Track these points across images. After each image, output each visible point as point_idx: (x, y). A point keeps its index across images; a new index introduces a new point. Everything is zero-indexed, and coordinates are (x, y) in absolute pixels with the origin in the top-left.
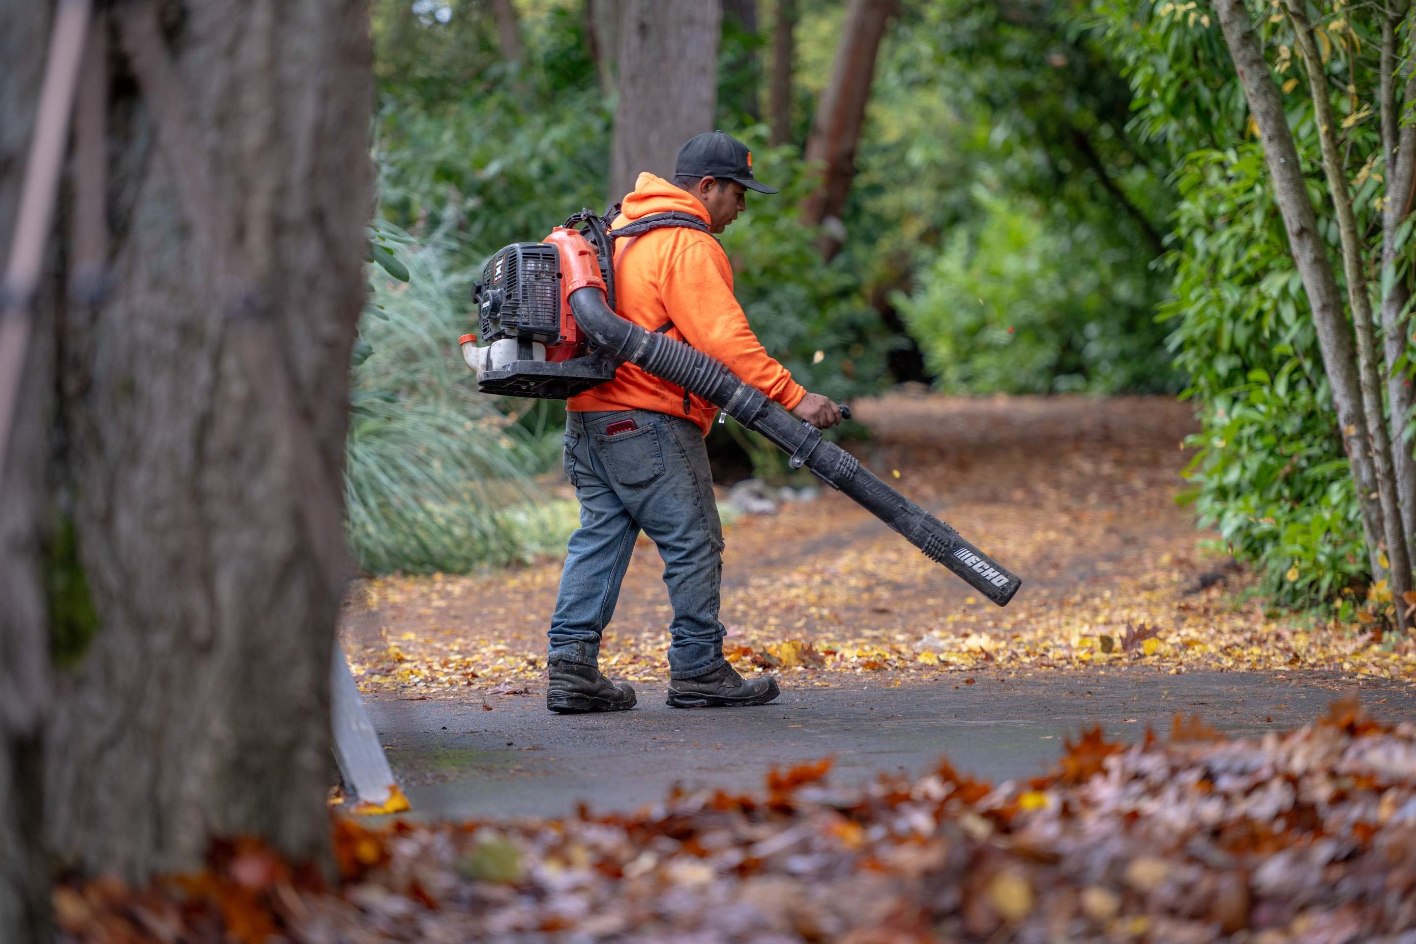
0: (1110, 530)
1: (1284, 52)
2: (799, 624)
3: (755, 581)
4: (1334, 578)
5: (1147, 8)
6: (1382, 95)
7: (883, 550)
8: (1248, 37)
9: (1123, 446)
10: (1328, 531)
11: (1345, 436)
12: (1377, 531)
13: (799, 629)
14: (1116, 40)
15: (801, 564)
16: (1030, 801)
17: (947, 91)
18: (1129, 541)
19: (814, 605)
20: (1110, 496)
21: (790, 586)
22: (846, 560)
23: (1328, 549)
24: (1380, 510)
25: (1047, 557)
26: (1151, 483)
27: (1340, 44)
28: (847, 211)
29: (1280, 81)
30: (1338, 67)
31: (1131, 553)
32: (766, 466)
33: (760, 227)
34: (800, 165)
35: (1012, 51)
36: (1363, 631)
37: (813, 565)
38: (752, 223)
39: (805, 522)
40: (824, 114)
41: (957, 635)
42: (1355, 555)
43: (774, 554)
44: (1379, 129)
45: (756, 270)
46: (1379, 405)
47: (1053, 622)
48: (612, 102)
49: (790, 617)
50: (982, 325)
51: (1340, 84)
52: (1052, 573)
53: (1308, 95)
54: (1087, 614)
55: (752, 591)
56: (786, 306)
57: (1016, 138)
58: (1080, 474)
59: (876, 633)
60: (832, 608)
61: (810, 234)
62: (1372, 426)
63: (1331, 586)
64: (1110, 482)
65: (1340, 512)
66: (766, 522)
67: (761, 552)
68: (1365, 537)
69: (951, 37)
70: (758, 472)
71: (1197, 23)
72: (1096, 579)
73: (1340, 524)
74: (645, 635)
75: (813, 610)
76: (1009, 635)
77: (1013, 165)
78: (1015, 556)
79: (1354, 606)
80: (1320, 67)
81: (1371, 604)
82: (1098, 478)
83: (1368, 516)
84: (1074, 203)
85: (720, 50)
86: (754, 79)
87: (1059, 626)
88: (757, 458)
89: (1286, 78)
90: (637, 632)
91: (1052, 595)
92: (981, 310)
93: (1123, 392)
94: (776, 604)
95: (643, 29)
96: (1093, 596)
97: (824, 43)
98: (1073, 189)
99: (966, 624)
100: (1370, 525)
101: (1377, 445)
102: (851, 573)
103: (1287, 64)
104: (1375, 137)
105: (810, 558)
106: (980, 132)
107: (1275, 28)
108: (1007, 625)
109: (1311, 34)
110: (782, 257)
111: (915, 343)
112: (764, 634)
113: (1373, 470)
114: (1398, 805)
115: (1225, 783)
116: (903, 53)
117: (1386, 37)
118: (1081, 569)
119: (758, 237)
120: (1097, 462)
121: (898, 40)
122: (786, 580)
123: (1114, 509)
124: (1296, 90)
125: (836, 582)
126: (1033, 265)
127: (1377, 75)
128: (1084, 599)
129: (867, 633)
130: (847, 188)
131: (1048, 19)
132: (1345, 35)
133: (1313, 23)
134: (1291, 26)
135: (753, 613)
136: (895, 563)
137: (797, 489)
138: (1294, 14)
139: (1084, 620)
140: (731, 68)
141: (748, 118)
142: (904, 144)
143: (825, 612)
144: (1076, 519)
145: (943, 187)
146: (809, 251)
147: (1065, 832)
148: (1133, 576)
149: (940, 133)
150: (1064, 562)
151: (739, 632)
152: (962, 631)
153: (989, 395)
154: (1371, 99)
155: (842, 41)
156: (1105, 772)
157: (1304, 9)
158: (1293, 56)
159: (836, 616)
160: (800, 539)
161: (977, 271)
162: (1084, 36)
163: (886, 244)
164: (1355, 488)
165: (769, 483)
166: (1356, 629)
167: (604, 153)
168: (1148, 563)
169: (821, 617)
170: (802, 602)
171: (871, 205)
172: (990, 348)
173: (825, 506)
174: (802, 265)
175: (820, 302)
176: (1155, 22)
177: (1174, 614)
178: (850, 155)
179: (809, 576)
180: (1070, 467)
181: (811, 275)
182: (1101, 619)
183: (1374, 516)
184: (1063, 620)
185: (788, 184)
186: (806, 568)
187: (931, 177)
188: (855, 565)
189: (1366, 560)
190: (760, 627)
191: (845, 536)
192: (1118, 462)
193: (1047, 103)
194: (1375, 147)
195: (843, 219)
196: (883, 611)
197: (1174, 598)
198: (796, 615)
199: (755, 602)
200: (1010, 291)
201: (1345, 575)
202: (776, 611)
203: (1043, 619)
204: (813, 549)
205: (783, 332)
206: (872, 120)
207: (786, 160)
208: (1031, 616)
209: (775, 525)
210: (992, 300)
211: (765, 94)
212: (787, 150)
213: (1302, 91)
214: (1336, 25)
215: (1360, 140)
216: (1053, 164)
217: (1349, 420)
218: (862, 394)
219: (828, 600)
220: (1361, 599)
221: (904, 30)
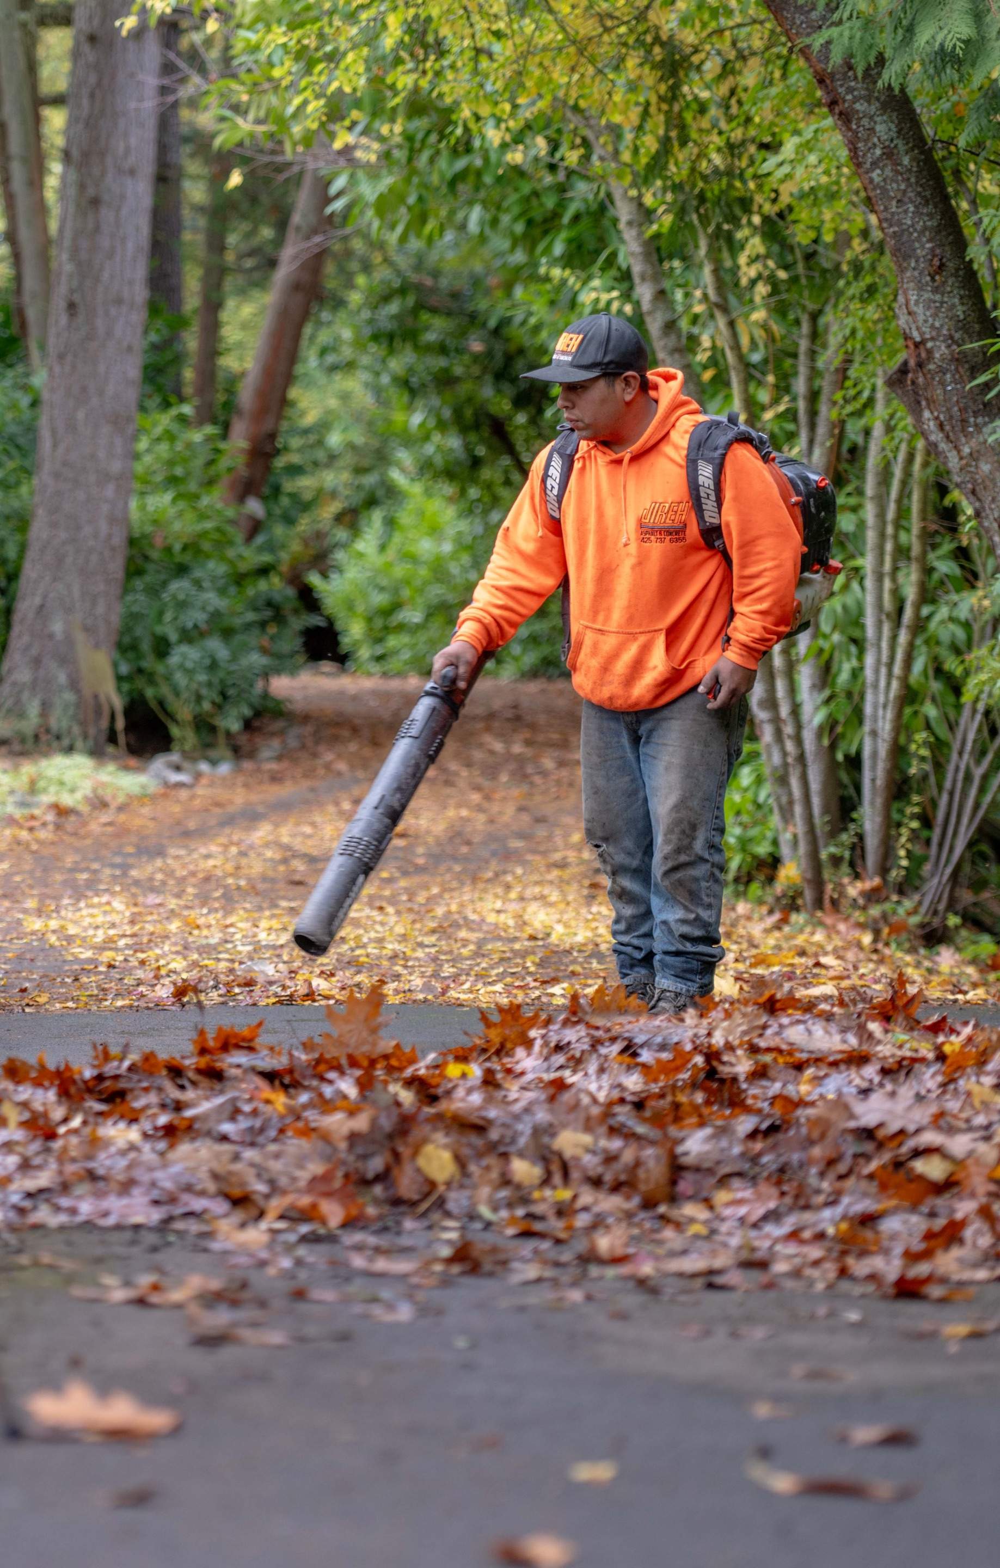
0: (521, 809)
1: (706, 342)
2: (217, 894)
3: (173, 851)
4: (743, 860)
5: (570, 296)
6: (800, 385)
7: (297, 824)
8: (670, 326)
9: (533, 727)
10: (738, 813)
11: (757, 721)
12: (786, 814)
13: (216, 899)
14: (537, 329)
15: (217, 835)
16: (454, 1070)
17: (364, 376)
18: (540, 820)
19: (231, 875)
20: (521, 776)
21: (208, 856)
22: (262, 832)
23: (737, 831)
24: (790, 794)
25: (459, 834)
26: (561, 764)
27: (759, 334)
28: (266, 490)
29: (699, 369)
30: (756, 358)
31: (541, 832)
32: (184, 738)
33: (181, 504)
34: (222, 445)
35: (430, 337)
36: (771, 912)
37: (229, 836)
38: (174, 501)
39: (221, 794)
40: (246, 395)
41: (372, 908)
42: (764, 837)
43: (192, 825)
44: (795, 419)
45: (177, 547)
46: (792, 690)
47: (466, 897)
48: (39, 379)
49: (208, 887)
50: (396, 606)
51: (758, 375)
52: (464, 850)
53: (728, 384)
54: (499, 890)
55: (170, 861)
56: (206, 584)
57: (432, 423)
58: (492, 752)
59: (293, 904)
60: (249, 879)
61: (230, 513)
62: (784, 711)
63: (740, 868)
64: (521, 761)
65: (750, 795)
66: (184, 794)
67: (178, 823)
68: (775, 820)
69: (371, 321)
70: (176, 746)
71: (620, 312)
72: (508, 856)
73: (750, 807)
74: (66, 901)
75: (230, 881)
76: (423, 909)
77: (429, 449)
78: (428, 832)
79: (763, 887)
80: (741, 357)
81: (779, 886)
82: (509, 757)
83: (778, 799)
84: (489, 486)
85: (146, 332)
86: (178, 359)
87: (472, 901)
88: (175, 731)
89: (705, 367)
90: (57, 898)
91: (464, 871)
92: (396, 590)
93: (533, 674)
94: (193, 874)
95: (72, 307)
96: (505, 872)
97: (244, 326)
98: (486, 473)
99: (381, 897)
100: (781, 808)
101: (789, 729)
102: (267, 845)
103: (708, 354)
104: (791, 427)
105: (227, 830)
106: (398, 417)
107: (695, 319)
108: (421, 898)
109: (731, 324)
110: (204, 534)
111: (330, 622)
112: (182, 903)
113: (785, 754)
114: (817, 1080)
115: (646, 1056)
116: (324, 337)
117: (805, 328)
118: (494, 846)
119: (180, 514)
120: (508, 742)
121: (319, 324)
122: (203, 851)
123: (525, 788)
124: (714, 379)
125: (252, 854)
126: (447, 547)
127: (794, 366)
128: (497, 875)
129: (284, 904)
130: (268, 469)
131: (470, 307)
132: (765, 327)
133: (734, 315)
134: (712, 316)
135: (171, 882)
136: (309, 836)
137: (214, 763)
138: (717, 306)
139: (496, 896)
140: (155, 347)
141: (173, 399)
142: (323, 426)
143: (243, 883)
144: (488, 798)
145: (359, 471)
146: (230, 529)
147: (489, 1100)
148: (544, 853)
149: (358, 417)
150: (476, 839)
151: (158, 901)
152: (378, 904)
153: (400, 675)
154: (787, 390)
155: (265, 324)
156: (528, 1044)
157: (725, 299)
158: (714, 347)
159: (253, 887)
160: (217, 811)
161: (391, 553)
162: (505, 322)
163: (304, 524)
164: (766, 771)
165: (185, 755)
166: (764, 910)
167: (31, 429)
168: (559, 841)
169: (239, 888)
170: (219, 873)
171: (289, 486)
172: (401, 628)
173: (240, 779)
174: (223, 542)
175: (240, 579)
176: (578, 310)
177: (585, 892)
178: (272, 436)
179: (226, 847)
180: (481, 745)
181: (231, 553)
182: (513, 895)
183: (784, 800)
184: (476, 895)
185: (211, 463)
186: (223, 840)
187: (349, 459)
188: (270, 838)
189: (775, 842)
190: (178, 896)
191: (260, 809)
192: (528, 743)
193: (465, 388)
194: (791, 437)
195: (264, 499)
196: (299, 883)
197: (586, 877)
198: (213, 885)
199: (173, 871)
200: (424, 572)
201: (755, 857)
202: (193, 880)
203: (456, 894)
204: (229, 821)
205: (203, 609)
206: (292, 404)
207: (209, 439)
208: (444, 890)
209: (193, 797)
210: (407, 582)
211: (188, 374)
212: (210, 430)
213: (721, 381)
214: (759, 315)
215: (776, 430)
216: (468, 448)
217: (762, 704)
218: (278, 671)
219: (245, 871)
220: (771, 879)
221: (325, 315)
